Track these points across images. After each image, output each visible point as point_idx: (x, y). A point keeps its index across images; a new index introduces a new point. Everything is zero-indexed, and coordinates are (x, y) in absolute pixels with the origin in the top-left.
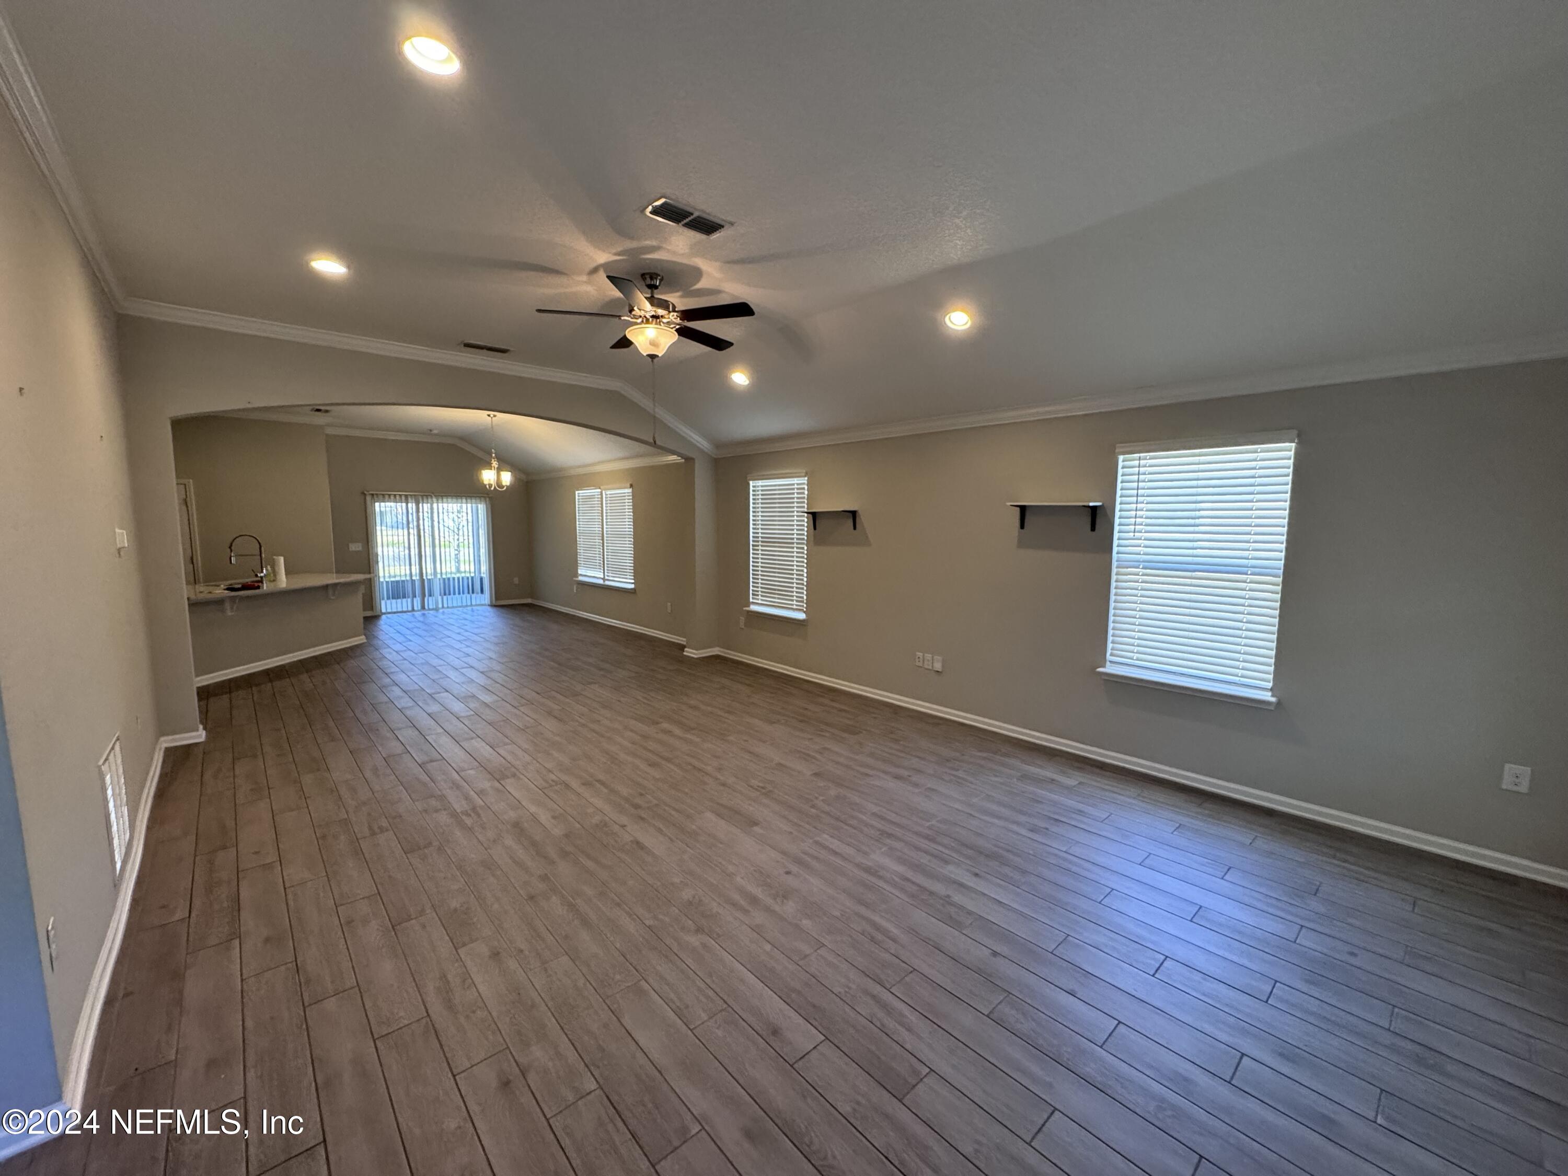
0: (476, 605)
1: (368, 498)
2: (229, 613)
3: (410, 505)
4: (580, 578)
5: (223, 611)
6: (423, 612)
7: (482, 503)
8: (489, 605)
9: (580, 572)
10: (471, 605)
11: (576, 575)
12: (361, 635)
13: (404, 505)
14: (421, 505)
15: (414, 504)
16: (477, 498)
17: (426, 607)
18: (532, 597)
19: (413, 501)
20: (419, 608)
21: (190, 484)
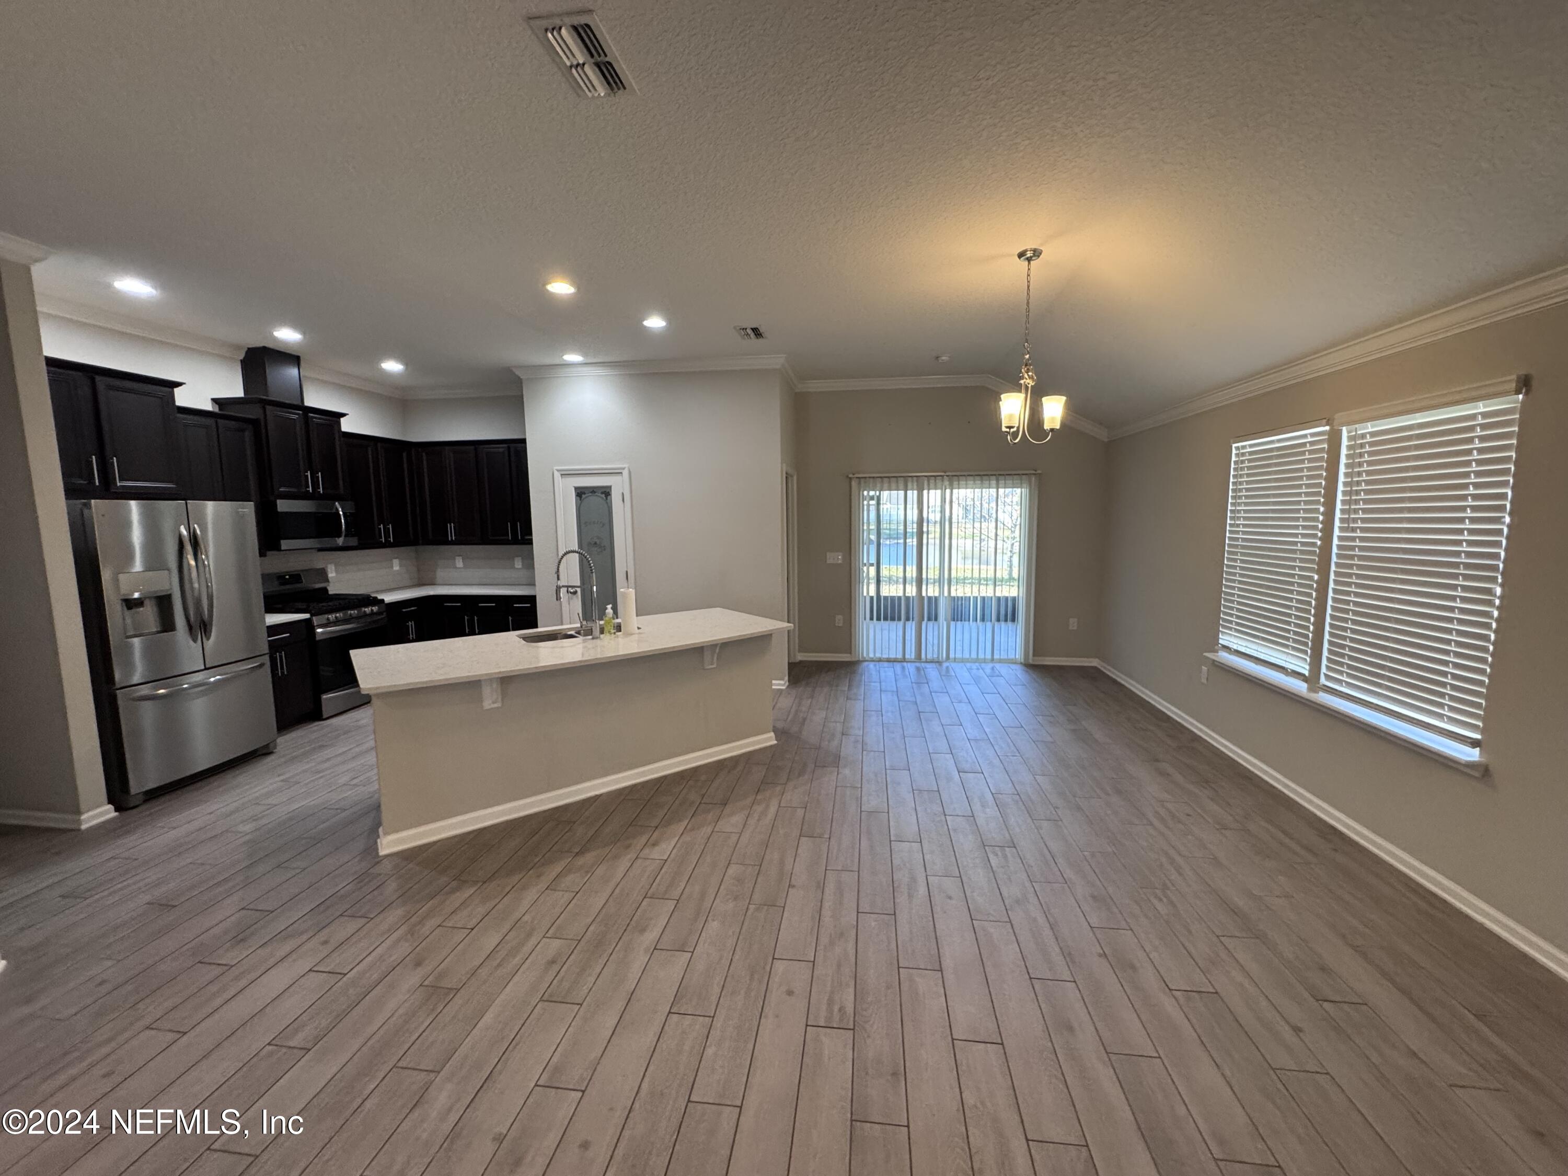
0: (1001, 661)
1: (854, 484)
2: (488, 704)
3: (909, 493)
4: (1224, 657)
5: (480, 700)
6: (918, 664)
7: (1025, 485)
8: (1021, 663)
9: (1224, 640)
10: (993, 660)
11: (1213, 644)
12: (769, 732)
13: (902, 493)
14: (925, 492)
15: (915, 492)
16: (1015, 477)
17: (923, 656)
18: (1103, 658)
19: (915, 487)
20: (913, 657)
21: (625, 473)
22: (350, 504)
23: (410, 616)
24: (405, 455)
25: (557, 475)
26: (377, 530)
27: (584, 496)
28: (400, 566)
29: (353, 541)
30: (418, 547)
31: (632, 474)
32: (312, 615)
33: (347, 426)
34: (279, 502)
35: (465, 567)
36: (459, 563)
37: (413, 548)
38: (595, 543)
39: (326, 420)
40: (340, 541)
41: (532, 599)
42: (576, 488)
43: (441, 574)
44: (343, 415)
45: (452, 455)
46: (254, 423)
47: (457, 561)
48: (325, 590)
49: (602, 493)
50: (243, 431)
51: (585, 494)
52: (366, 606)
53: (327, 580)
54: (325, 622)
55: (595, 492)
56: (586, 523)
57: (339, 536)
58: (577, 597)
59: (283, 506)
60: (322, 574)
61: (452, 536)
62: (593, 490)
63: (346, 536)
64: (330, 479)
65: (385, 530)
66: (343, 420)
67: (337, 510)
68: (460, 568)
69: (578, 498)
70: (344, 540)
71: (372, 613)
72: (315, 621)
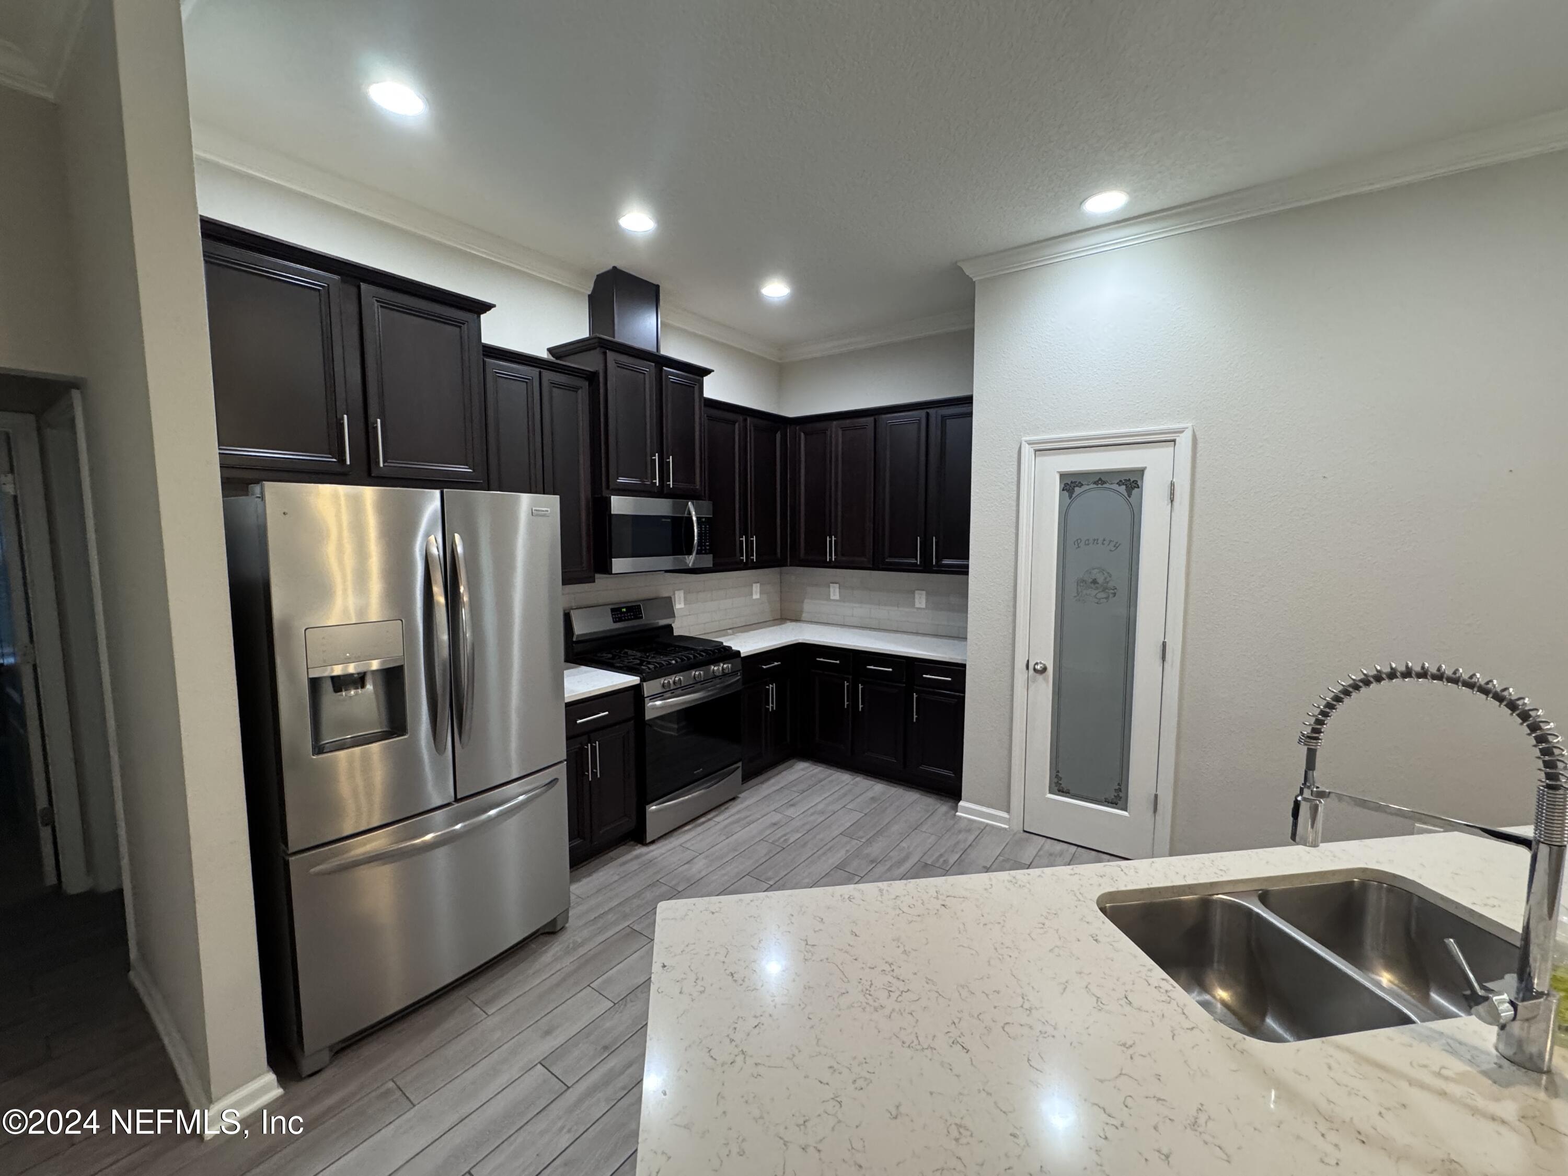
21: (1184, 440)
22: (707, 505)
23: (772, 675)
24: (778, 436)
25: (1027, 451)
26: (738, 543)
27: (1078, 490)
28: (761, 593)
29: (708, 560)
30: (784, 569)
31: (1200, 445)
32: (643, 680)
33: (712, 389)
34: (614, 499)
35: (843, 599)
36: (835, 592)
37: (777, 569)
38: (1095, 582)
39: (686, 378)
40: (690, 560)
41: (957, 671)
42: (1063, 476)
43: (809, 607)
44: (707, 372)
45: (840, 433)
46: (591, 378)
47: (832, 590)
48: (669, 628)
49: (1120, 483)
50: (575, 389)
51: (1081, 485)
52: (715, 662)
53: (672, 615)
54: (660, 690)
55: (1104, 483)
56: (1078, 542)
57: (690, 553)
58: (1046, 680)
59: (620, 505)
60: (667, 605)
61: (831, 556)
62: (1100, 479)
63: (698, 553)
64: (685, 467)
65: (748, 543)
66: (707, 380)
67: (690, 513)
68: (834, 600)
69: (1066, 494)
70: (696, 559)
71: (724, 674)
72: (649, 688)
